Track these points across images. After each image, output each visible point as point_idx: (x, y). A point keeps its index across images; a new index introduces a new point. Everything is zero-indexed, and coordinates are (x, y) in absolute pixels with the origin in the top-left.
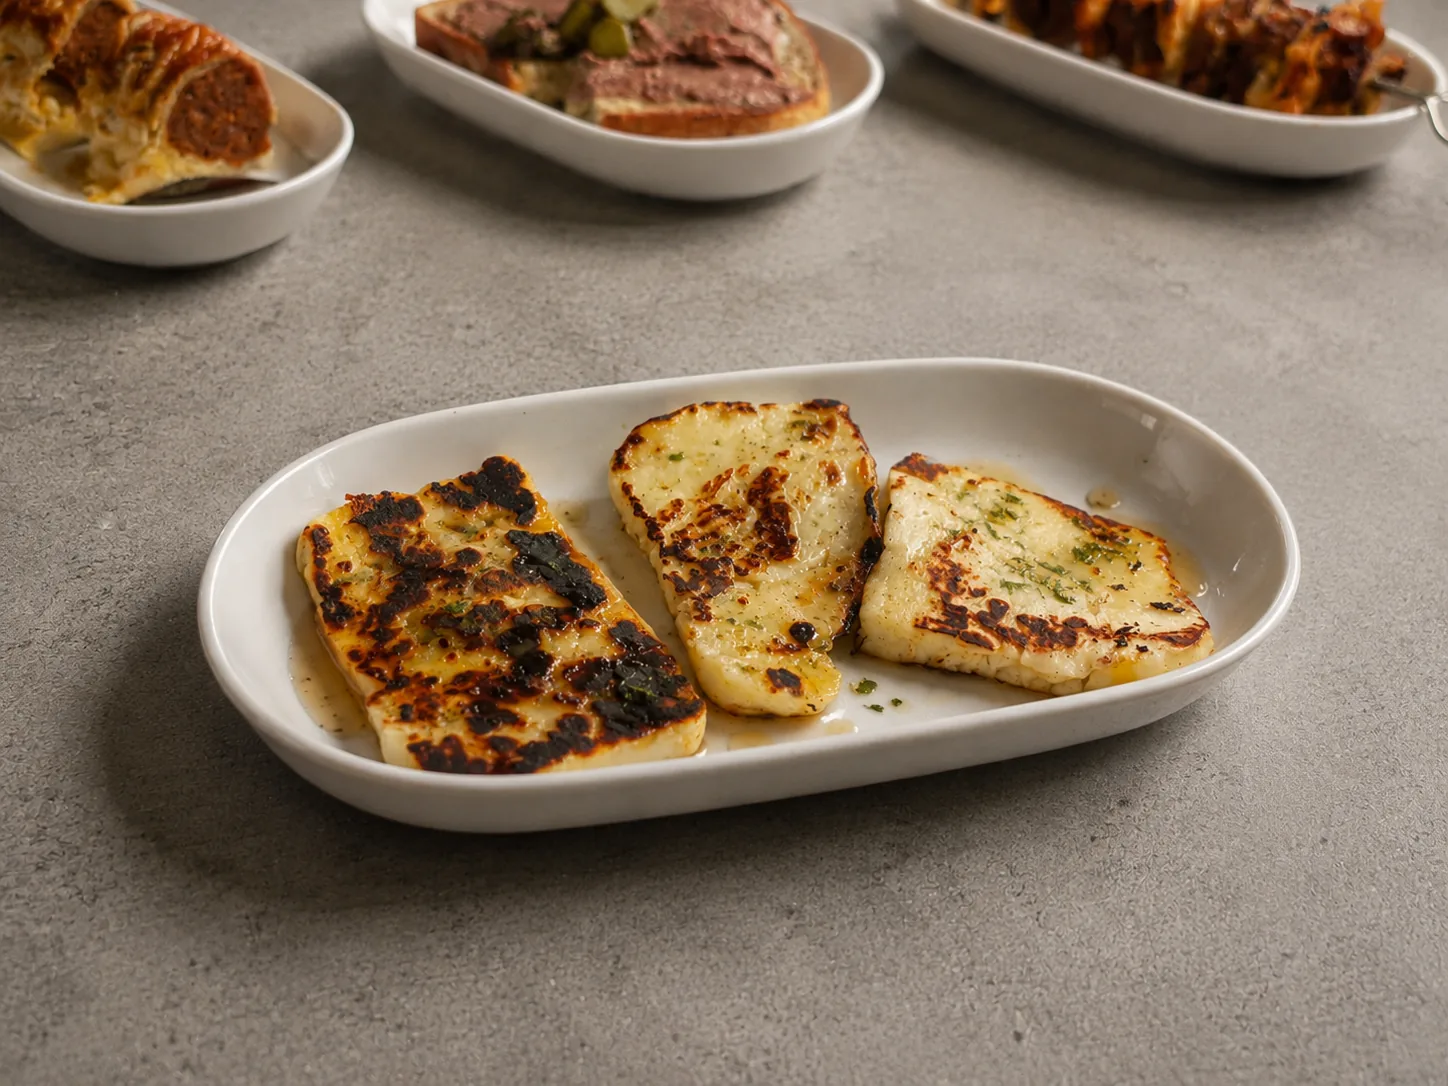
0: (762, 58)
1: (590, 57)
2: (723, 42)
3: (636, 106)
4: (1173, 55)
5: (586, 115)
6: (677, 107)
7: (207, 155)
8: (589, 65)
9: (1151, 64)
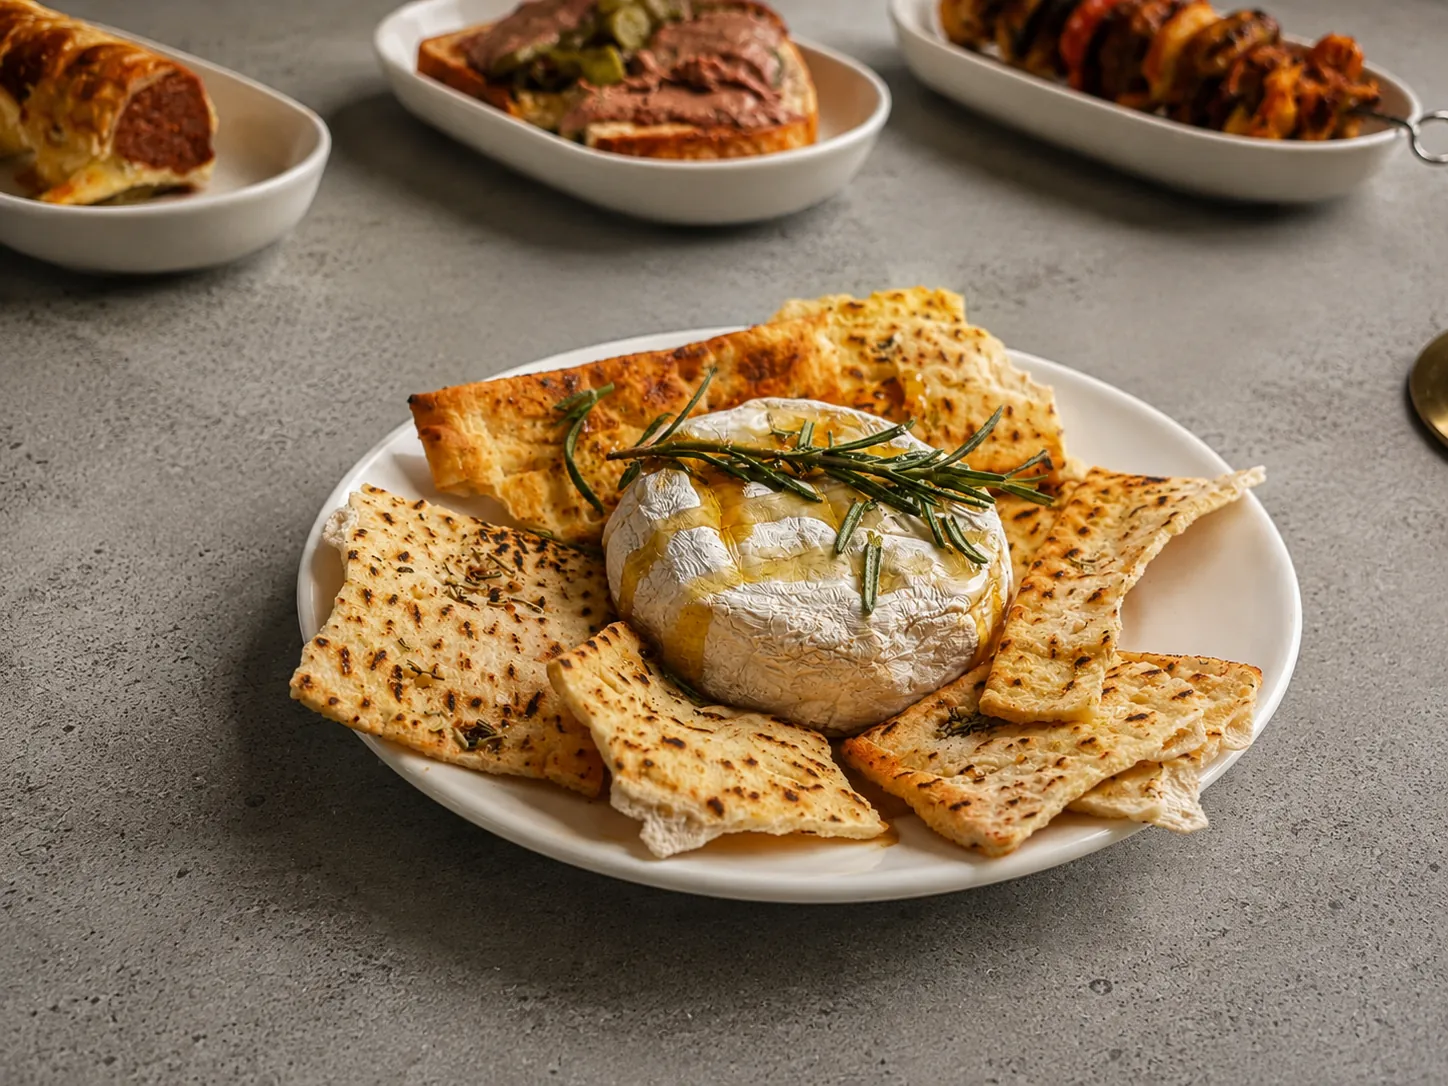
0: (753, 83)
1: (583, 84)
2: (714, 68)
3: (628, 130)
4: (1159, 88)
5: (580, 138)
6: (667, 130)
7: (154, 164)
8: (584, 93)
9: (1137, 93)
